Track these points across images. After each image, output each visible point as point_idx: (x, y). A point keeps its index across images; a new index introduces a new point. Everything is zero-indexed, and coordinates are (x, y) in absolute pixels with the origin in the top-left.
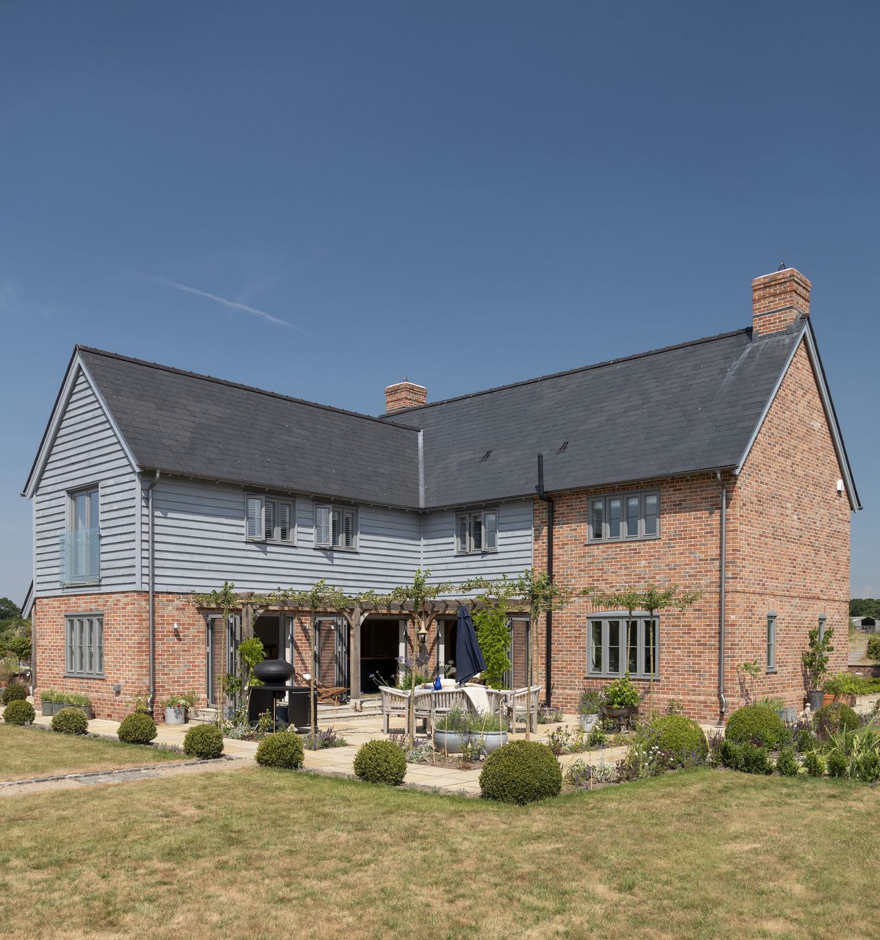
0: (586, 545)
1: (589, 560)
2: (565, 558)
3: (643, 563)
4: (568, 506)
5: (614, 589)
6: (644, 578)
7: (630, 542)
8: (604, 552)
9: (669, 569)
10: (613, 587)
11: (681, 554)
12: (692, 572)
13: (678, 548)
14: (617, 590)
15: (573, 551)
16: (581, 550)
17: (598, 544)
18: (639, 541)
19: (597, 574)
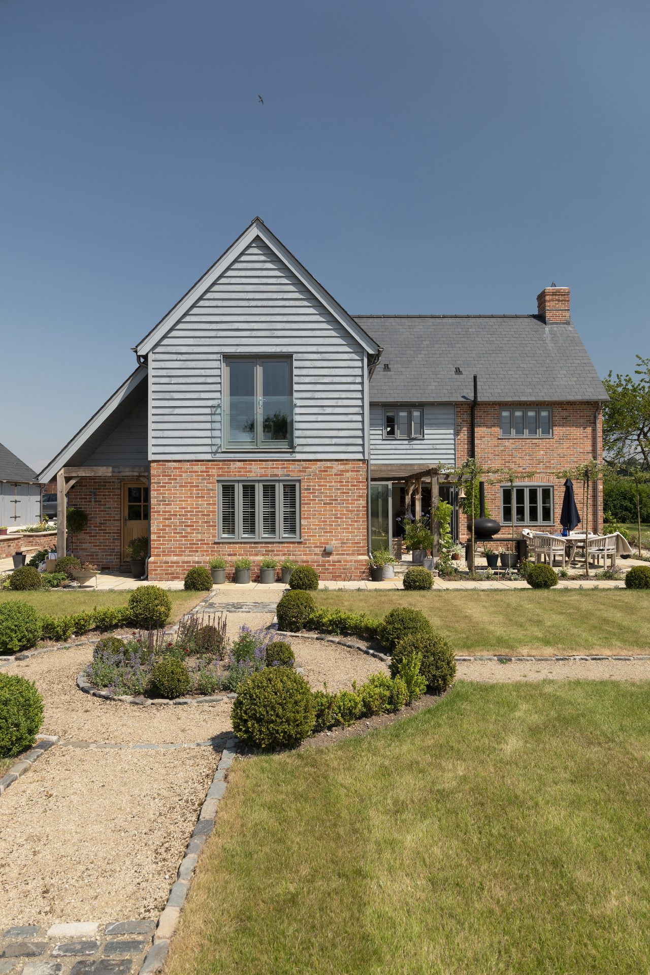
0: (499, 439)
1: (502, 448)
2: (483, 446)
3: (542, 452)
4: (485, 412)
5: (521, 468)
6: (542, 462)
7: (532, 439)
8: (513, 444)
9: (560, 457)
10: (520, 467)
11: (568, 448)
12: (575, 459)
13: (566, 445)
14: (523, 469)
15: (489, 442)
16: (496, 442)
17: (509, 439)
18: (538, 439)
19: (508, 458)
